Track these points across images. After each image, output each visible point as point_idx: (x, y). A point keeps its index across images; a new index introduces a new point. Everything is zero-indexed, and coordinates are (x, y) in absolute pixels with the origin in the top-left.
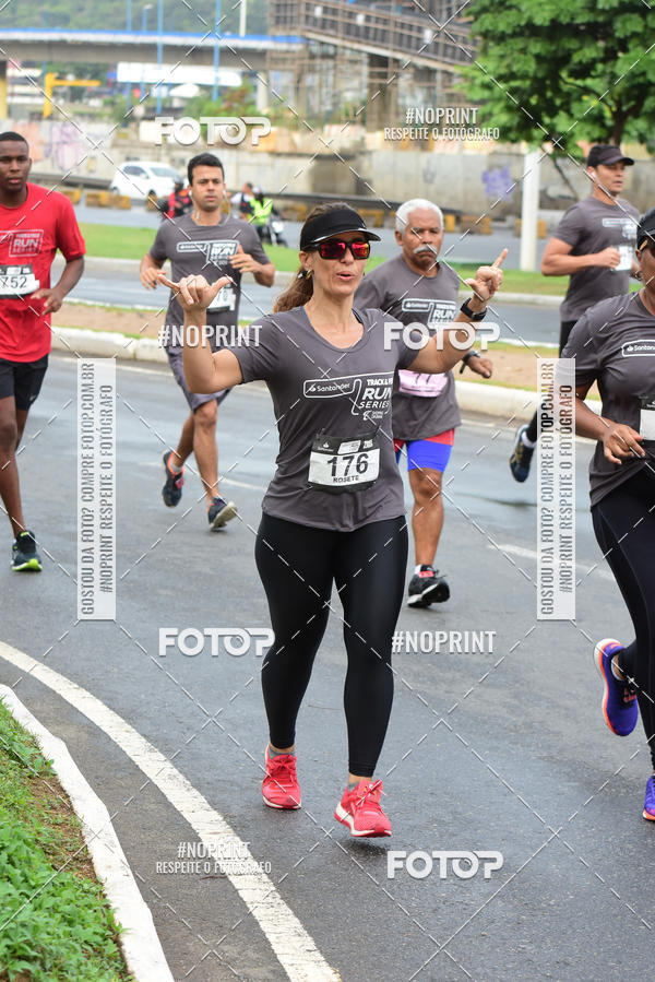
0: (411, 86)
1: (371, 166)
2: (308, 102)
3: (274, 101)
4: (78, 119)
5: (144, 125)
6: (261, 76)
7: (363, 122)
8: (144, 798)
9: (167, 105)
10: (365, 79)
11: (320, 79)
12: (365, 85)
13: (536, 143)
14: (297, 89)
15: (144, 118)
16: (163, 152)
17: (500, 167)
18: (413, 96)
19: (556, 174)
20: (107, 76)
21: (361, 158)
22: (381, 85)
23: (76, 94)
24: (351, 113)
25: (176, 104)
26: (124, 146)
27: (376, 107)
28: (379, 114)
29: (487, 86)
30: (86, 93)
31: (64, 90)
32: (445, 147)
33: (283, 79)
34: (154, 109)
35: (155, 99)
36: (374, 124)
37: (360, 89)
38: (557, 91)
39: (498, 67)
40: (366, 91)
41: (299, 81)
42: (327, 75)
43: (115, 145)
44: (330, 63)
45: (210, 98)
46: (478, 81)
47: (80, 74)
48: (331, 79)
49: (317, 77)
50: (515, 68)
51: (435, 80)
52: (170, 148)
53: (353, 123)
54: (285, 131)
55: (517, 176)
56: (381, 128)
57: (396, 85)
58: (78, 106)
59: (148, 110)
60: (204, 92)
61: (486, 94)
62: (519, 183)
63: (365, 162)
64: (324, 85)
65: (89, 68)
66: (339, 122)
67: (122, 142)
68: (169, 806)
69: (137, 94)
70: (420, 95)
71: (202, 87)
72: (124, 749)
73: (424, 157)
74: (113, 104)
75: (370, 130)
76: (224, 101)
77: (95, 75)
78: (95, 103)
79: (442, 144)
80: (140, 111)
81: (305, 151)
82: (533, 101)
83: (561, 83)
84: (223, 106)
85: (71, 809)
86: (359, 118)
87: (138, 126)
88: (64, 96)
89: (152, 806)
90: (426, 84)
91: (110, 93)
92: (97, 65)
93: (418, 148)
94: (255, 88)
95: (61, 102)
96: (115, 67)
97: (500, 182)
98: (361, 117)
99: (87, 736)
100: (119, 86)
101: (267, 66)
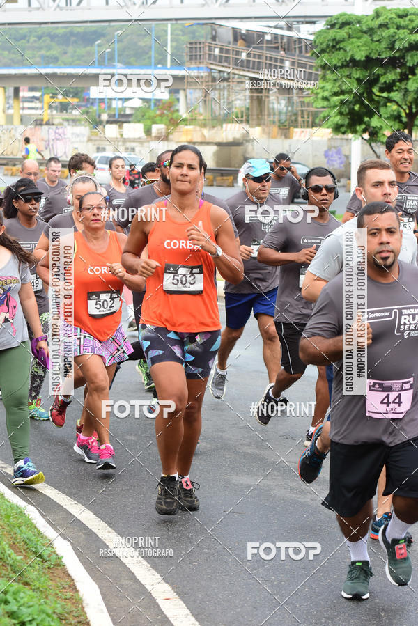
0: (278, 97)
1: (253, 149)
2: (212, 109)
3: (191, 109)
4: (66, 123)
5: (108, 127)
6: (182, 93)
7: (247, 121)
8: (121, 577)
9: (122, 113)
10: (248, 93)
11: (220, 94)
12: (247, 98)
13: (359, 134)
14: (205, 101)
15: (108, 122)
16: (120, 143)
17: (335, 147)
18: (279, 103)
19: (372, 152)
20: (83, 95)
21: (247, 144)
22: (258, 97)
23: (64, 107)
24: (240, 116)
25: (128, 112)
26: (95, 140)
27: (255, 111)
28: (258, 115)
29: (326, 99)
30: (71, 106)
31: (56, 104)
32: (300, 136)
33: (195, 94)
34: (114, 115)
35: (115, 108)
36: (254, 122)
37: (245, 100)
38: (371, 100)
39: (333, 87)
40: (248, 101)
41: (205, 97)
42: (224, 91)
43: (89, 140)
44: (225, 84)
45: (149, 107)
46: (320, 96)
47: (66, 94)
48: (226, 93)
49: (217, 92)
50: (344, 88)
51: (293, 94)
52: (125, 141)
53: (242, 121)
54: (198, 128)
55: (347, 153)
56: (259, 125)
57: (268, 97)
58: (65, 115)
59: (110, 116)
60: (145, 104)
61: (326, 103)
62: (348, 157)
63: (249, 146)
64: (222, 98)
65: (71, 90)
66: (232, 121)
67: (93, 138)
68: (137, 581)
69: (103, 106)
70: (283, 102)
71: (144, 100)
72: (107, 544)
73: (287, 142)
74: (87, 113)
75: (252, 126)
76: (158, 109)
77: (76, 95)
78: (76, 113)
79: (298, 134)
80: (105, 117)
81: (211, 141)
82: (357, 107)
83: (373, 95)
84: (158, 112)
85: (75, 588)
86: (244, 118)
87: (104, 127)
88: (56, 108)
89: (127, 582)
90: (288, 96)
91: (86, 106)
92: (77, 88)
93: (283, 137)
94: (178, 99)
95: (54, 112)
96: (89, 89)
97: (336, 157)
98: (245, 118)
99: (83, 536)
100: (91, 100)
101: (185, 87)
